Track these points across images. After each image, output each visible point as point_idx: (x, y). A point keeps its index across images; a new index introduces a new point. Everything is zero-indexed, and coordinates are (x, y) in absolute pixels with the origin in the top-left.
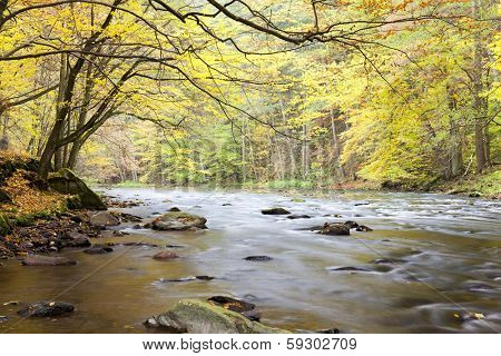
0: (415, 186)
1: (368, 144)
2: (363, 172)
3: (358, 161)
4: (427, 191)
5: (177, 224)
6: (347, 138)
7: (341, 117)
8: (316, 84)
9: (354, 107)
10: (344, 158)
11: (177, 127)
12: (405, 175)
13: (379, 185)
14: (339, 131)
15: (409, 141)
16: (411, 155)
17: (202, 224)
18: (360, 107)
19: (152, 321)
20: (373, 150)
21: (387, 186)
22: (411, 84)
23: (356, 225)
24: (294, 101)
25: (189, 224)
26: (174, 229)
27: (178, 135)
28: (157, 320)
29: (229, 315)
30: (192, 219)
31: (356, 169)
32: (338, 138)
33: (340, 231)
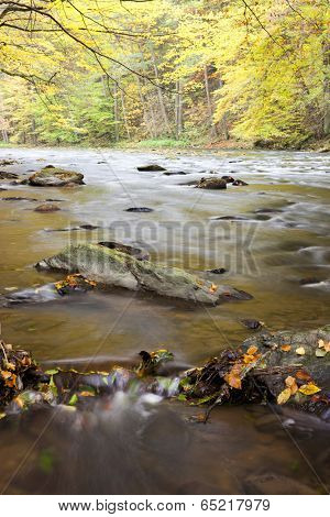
0: (287, 145)
1: (242, 102)
2: (236, 131)
3: (231, 119)
4: (299, 149)
5: (54, 179)
6: (220, 96)
7: (215, 74)
8: (192, 36)
9: (228, 63)
10: (217, 116)
11: (49, 83)
12: (278, 134)
13: (251, 144)
14: (212, 89)
15: (283, 98)
16: (284, 113)
17: (79, 180)
18: (234, 63)
19: (43, 264)
20: (246, 109)
21: (259, 145)
22: (286, 40)
23: (232, 180)
24: (169, 55)
25: (67, 179)
26: (51, 185)
27: (51, 91)
28: (48, 263)
29: (120, 256)
30: (70, 175)
31: (229, 128)
32: (211, 96)
33: (218, 185)
